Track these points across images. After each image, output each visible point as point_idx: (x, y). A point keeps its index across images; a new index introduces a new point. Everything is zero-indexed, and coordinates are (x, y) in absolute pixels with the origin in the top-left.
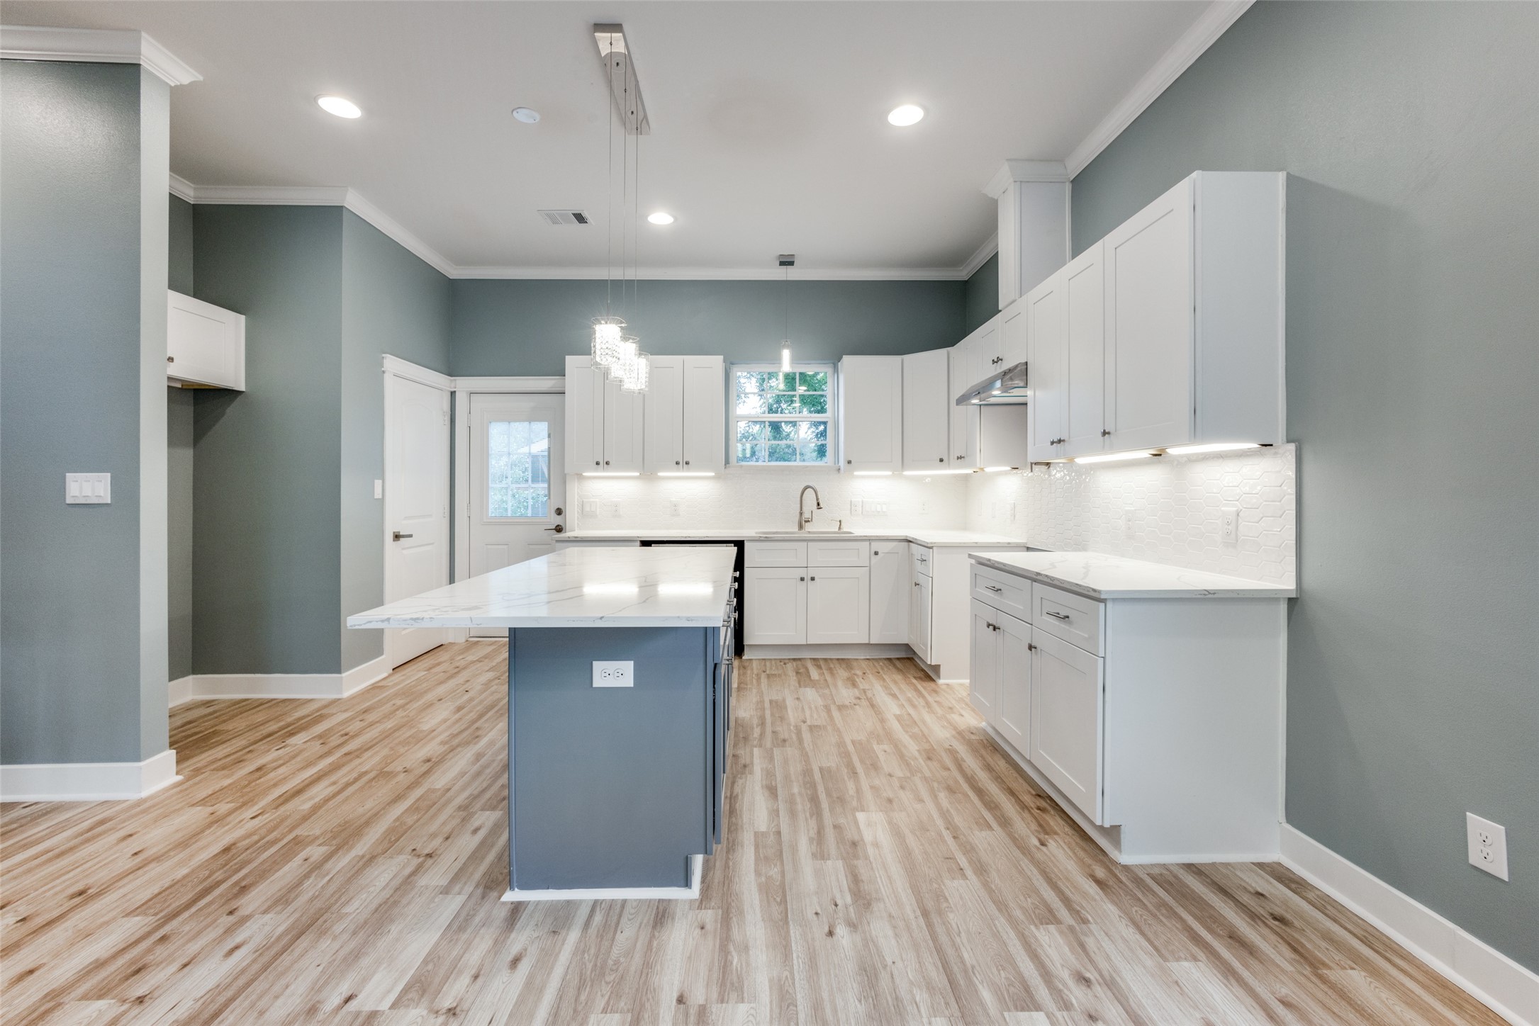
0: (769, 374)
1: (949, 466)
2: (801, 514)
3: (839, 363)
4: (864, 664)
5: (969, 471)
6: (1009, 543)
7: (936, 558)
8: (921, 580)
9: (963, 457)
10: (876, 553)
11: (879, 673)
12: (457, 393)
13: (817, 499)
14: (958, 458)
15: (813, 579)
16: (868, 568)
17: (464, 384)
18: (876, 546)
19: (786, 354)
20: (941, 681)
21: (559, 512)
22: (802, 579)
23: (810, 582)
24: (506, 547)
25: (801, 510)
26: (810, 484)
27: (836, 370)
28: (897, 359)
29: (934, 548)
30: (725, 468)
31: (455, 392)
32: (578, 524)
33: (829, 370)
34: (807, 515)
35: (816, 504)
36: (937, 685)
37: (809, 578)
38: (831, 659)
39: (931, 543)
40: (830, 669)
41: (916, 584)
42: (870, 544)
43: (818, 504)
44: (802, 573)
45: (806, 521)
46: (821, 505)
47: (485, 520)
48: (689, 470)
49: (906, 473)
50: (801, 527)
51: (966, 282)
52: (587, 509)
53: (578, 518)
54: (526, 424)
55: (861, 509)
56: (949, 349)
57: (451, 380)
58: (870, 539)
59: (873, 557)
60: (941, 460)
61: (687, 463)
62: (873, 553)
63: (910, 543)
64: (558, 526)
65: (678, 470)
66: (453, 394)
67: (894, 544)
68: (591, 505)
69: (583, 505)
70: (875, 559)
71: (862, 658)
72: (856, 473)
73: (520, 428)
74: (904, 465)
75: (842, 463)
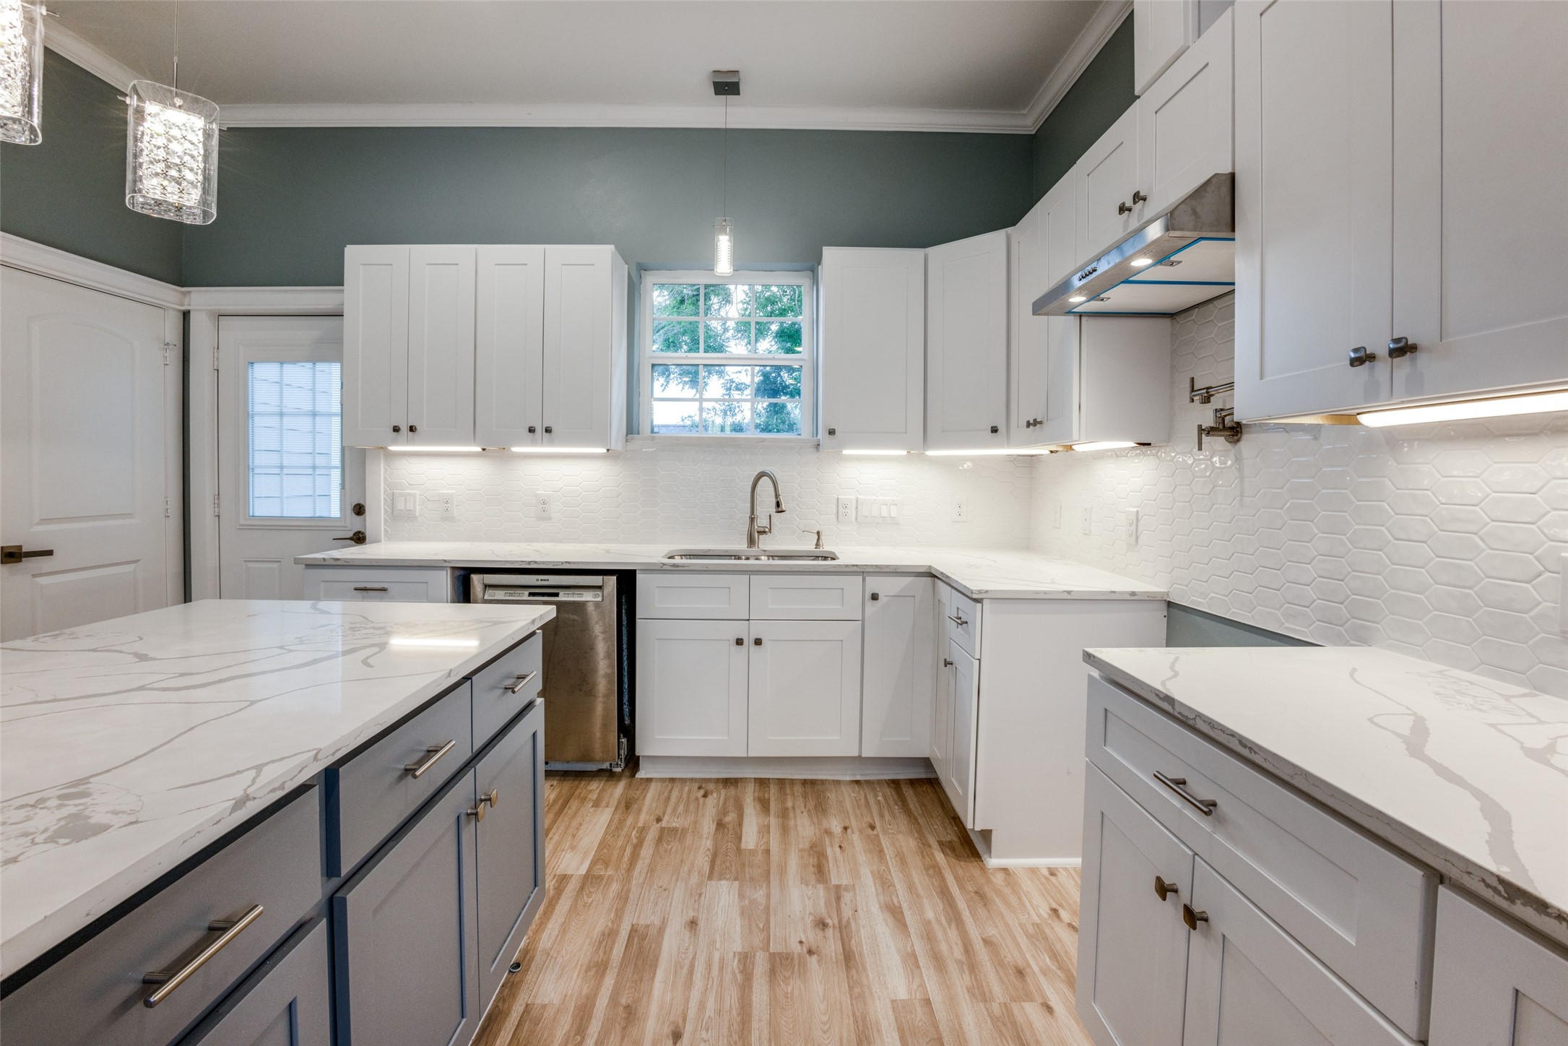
0: (707, 287)
1: (1008, 442)
2: (752, 520)
3: (820, 267)
4: (848, 795)
5: (1043, 451)
6: (1133, 594)
7: (989, 621)
8: (957, 655)
9: (1041, 423)
10: (875, 597)
11: (873, 827)
12: (191, 313)
13: (777, 496)
14: (1029, 424)
15: (758, 642)
16: (860, 622)
17: (202, 299)
18: (874, 584)
19: (724, 244)
20: (993, 862)
21: (359, 510)
22: (739, 642)
23: (753, 647)
24: (276, 565)
25: (752, 512)
26: (767, 469)
27: (815, 281)
28: (918, 254)
29: (985, 601)
30: (627, 441)
31: (189, 312)
32: (386, 531)
33: (803, 281)
34: (762, 522)
35: (774, 504)
36: (983, 869)
37: (752, 642)
38: (792, 782)
39: (980, 592)
40: (784, 814)
41: (947, 663)
42: (864, 580)
43: (778, 504)
44: (739, 630)
45: (760, 533)
46: (783, 507)
47: (242, 522)
48: (551, 443)
49: (930, 453)
50: (751, 542)
51: (1031, 138)
52: (400, 505)
53: (386, 521)
54: (309, 365)
55: (854, 512)
56: (1009, 230)
57: (184, 294)
58: (863, 572)
59: (869, 603)
60: (994, 430)
61: (548, 430)
62: (868, 596)
63: (936, 579)
64: (359, 532)
65: (534, 443)
66: (186, 315)
67: (909, 580)
68: (406, 499)
69: (392, 500)
70: (871, 607)
71: (848, 778)
72: (845, 452)
73: (298, 373)
74: (926, 438)
75: (822, 435)
